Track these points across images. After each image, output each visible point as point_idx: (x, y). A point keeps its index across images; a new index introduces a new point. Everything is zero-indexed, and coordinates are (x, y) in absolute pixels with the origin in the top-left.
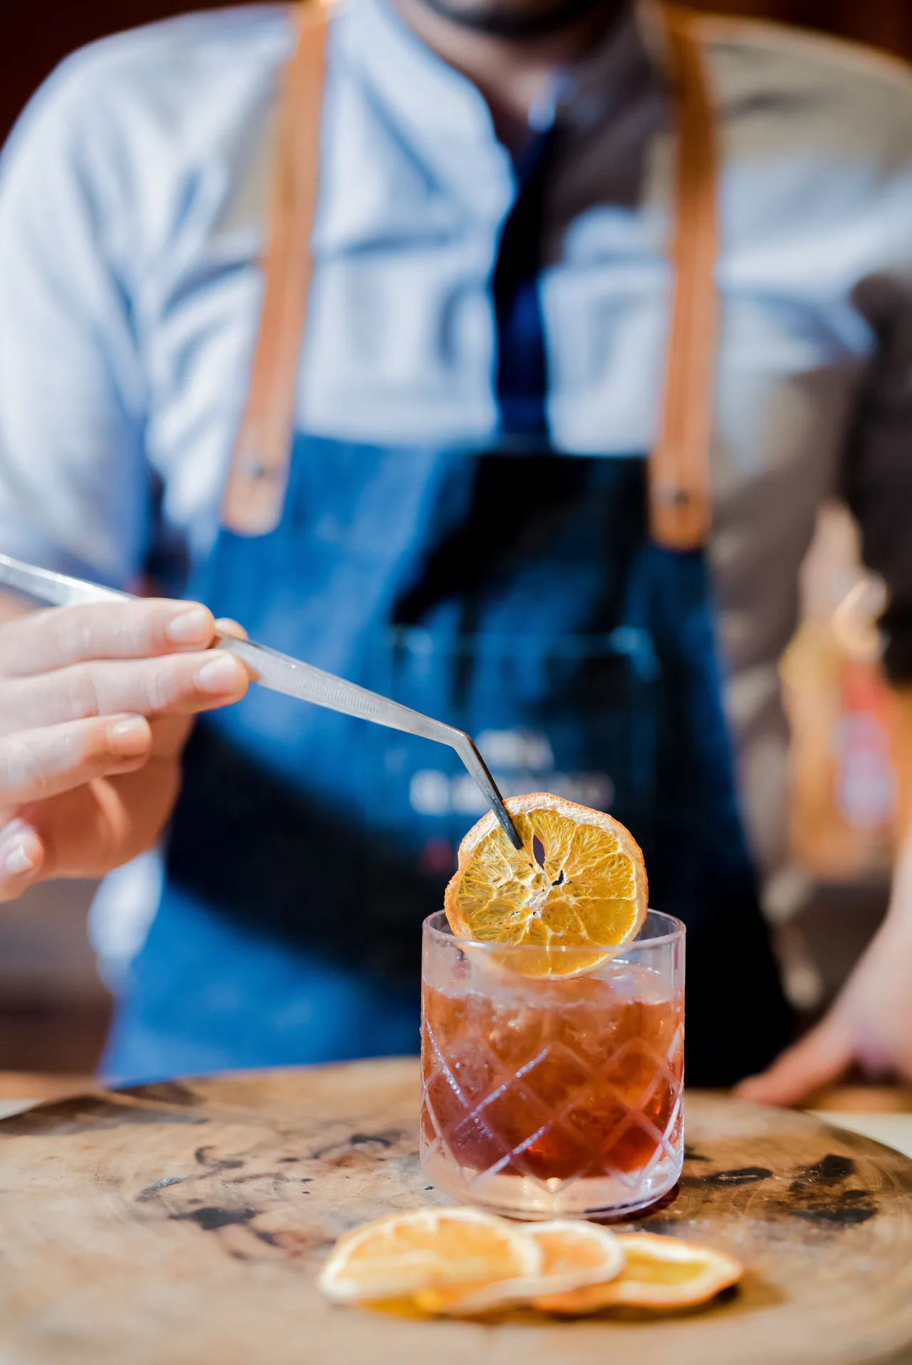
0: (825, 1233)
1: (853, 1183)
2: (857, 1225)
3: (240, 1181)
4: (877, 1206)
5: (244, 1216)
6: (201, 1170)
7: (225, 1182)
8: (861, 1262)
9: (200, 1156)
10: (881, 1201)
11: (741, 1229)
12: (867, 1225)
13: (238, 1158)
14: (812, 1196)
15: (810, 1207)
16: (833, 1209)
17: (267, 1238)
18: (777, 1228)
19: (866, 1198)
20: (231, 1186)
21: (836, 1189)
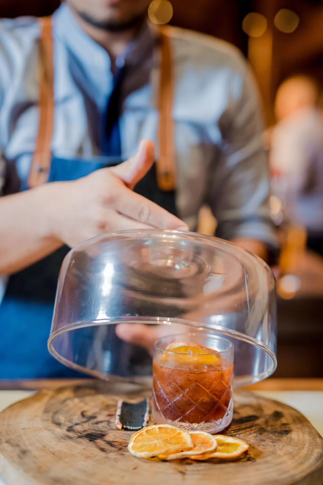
0: (277, 438)
1: (284, 421)
2: (286, 435)
3: (97, 423)
4: (291, 428)
5: (102, 436)
6: (84, 420)
7: (93, 424)
8: (289, 448)
9: (83, 414)
10: (293, 427)
11: (252, 437)
12: (289, 435)
13: (95, 415)
14: (272, 426)
15: (272, 429)
16: (279, 430)
17: (110, 444)
18: (263, 437)
19: (288, 426)
20: (95, 425)
21: (279, 423)
